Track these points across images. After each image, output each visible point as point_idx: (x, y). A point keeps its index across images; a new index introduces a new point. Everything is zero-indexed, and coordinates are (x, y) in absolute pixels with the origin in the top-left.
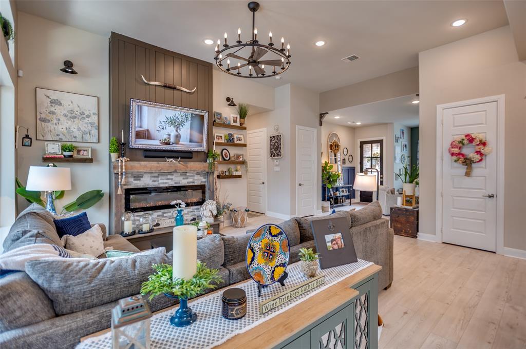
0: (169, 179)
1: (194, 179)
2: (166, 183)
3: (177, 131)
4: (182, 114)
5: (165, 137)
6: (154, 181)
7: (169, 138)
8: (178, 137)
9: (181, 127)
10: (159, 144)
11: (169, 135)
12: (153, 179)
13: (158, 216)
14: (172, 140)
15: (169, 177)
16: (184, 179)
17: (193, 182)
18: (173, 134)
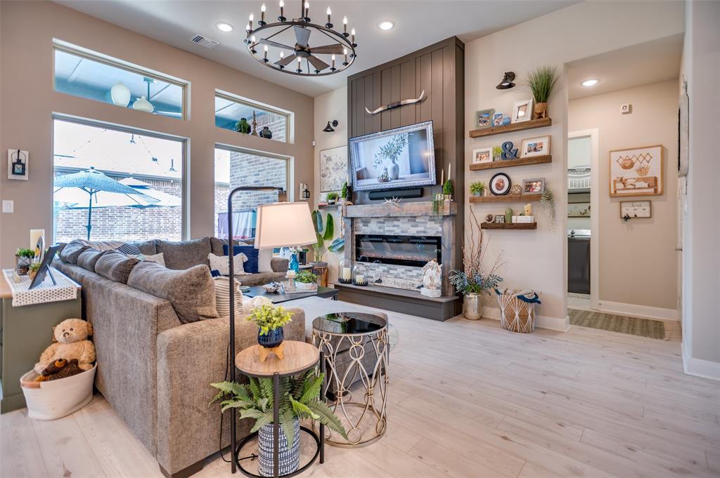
0: (394, 226)
1: (425, 227)
2: (392, 231)
3: (394, 162)
4: (397, 138)
5: (383, 172)
6: (380, 228)
7: (387, 173)
8: (396, 169)
9: (398, 155)
10: (377, 182)
11: (386, 169)
12: (379, 225)
13: (384, 271)
14: (390, 175)
15: (396, 223)
16: (412, 226)
17: (425, 232)
18: (390, 166)
